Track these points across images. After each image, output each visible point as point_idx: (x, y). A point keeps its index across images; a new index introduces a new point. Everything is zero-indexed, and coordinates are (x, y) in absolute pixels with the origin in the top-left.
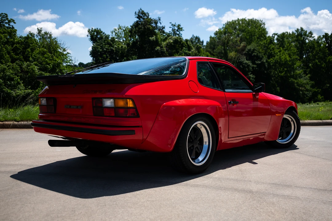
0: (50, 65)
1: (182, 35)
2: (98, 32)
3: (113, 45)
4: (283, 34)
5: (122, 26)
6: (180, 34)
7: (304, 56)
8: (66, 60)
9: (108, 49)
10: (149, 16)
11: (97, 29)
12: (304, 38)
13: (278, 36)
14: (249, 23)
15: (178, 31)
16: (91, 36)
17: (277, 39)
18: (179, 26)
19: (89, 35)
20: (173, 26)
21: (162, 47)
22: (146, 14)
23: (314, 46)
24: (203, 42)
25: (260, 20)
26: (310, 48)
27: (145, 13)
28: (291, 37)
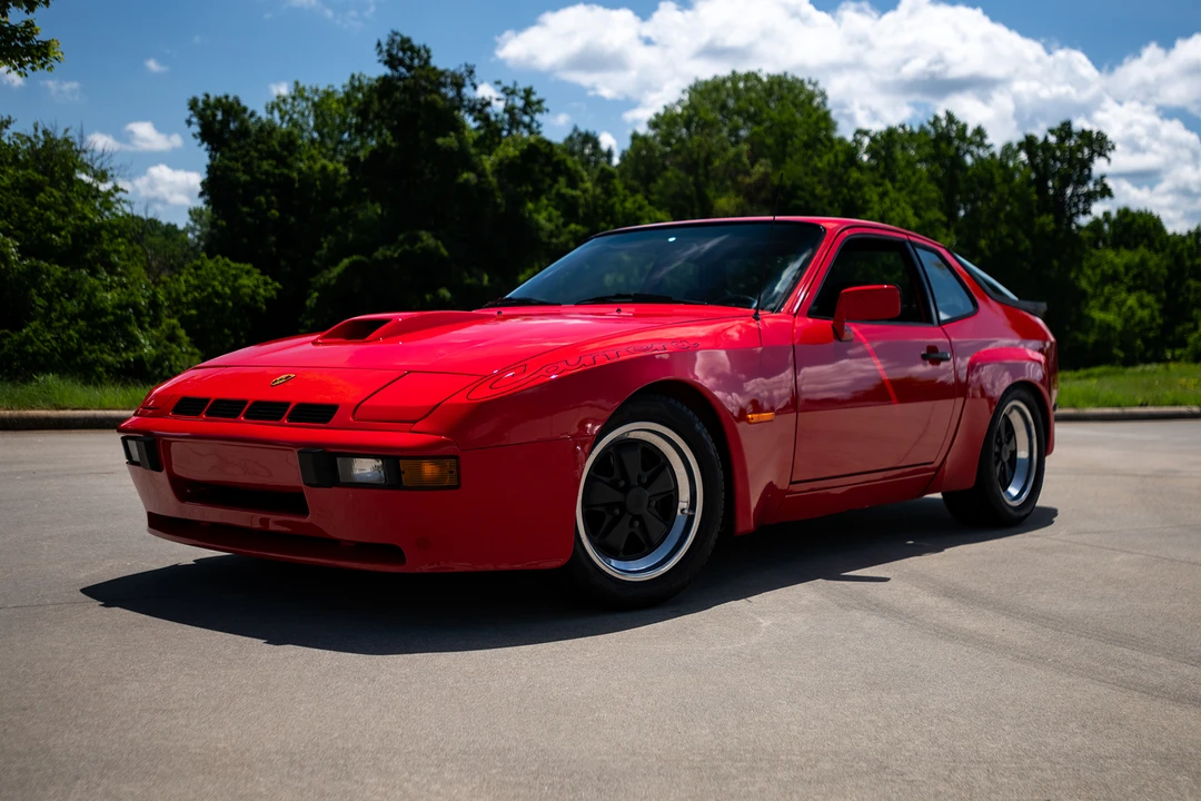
0: (63, 233)
1: (540, 129)
2: (232, 109)
3: (290, 160)
4: (891, 132)
5: (307, 88)
6: (535, 125)
7: (962, 213)
8: (107, 213)
9: (274, 175)
10: (429, 57)
11: (227, 97)
12: (958, 149)
13: (873, 139)
14: (771, 88)
15: (526, 113)
16: (202, 126)
17: (870, 150)
18: (528, 92)
19: (195, 120)
20: (507, 94)
21: (481, 174)
22: (419, 50)
23: (992, 178)
24: (609, 154)
25: (810, 82)
26: (981, 183)
27: (417, 48)
28: (915, 145)
